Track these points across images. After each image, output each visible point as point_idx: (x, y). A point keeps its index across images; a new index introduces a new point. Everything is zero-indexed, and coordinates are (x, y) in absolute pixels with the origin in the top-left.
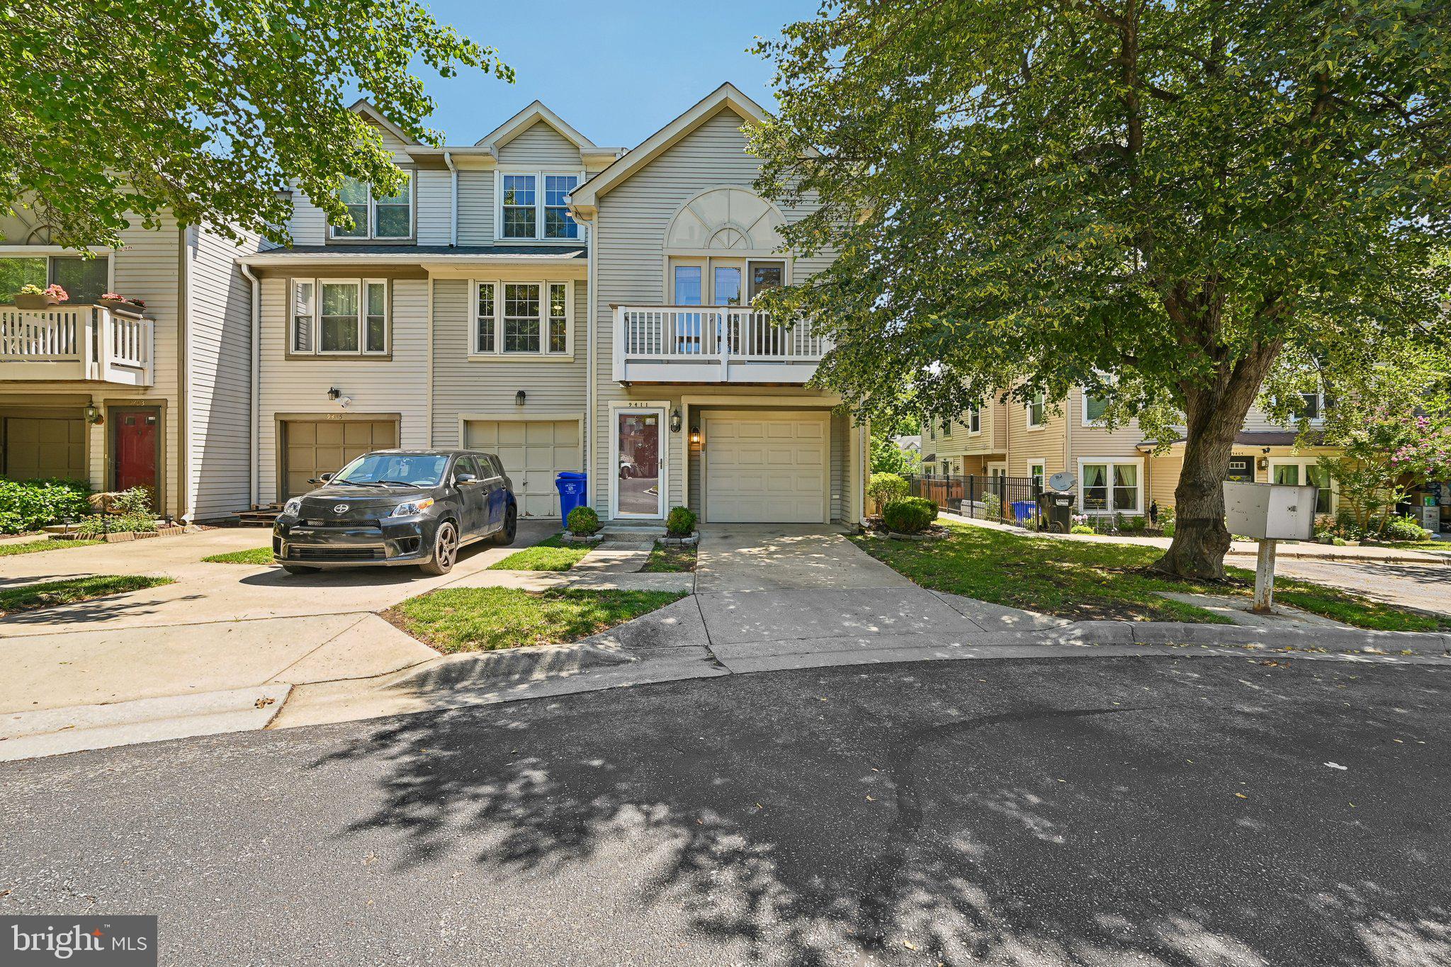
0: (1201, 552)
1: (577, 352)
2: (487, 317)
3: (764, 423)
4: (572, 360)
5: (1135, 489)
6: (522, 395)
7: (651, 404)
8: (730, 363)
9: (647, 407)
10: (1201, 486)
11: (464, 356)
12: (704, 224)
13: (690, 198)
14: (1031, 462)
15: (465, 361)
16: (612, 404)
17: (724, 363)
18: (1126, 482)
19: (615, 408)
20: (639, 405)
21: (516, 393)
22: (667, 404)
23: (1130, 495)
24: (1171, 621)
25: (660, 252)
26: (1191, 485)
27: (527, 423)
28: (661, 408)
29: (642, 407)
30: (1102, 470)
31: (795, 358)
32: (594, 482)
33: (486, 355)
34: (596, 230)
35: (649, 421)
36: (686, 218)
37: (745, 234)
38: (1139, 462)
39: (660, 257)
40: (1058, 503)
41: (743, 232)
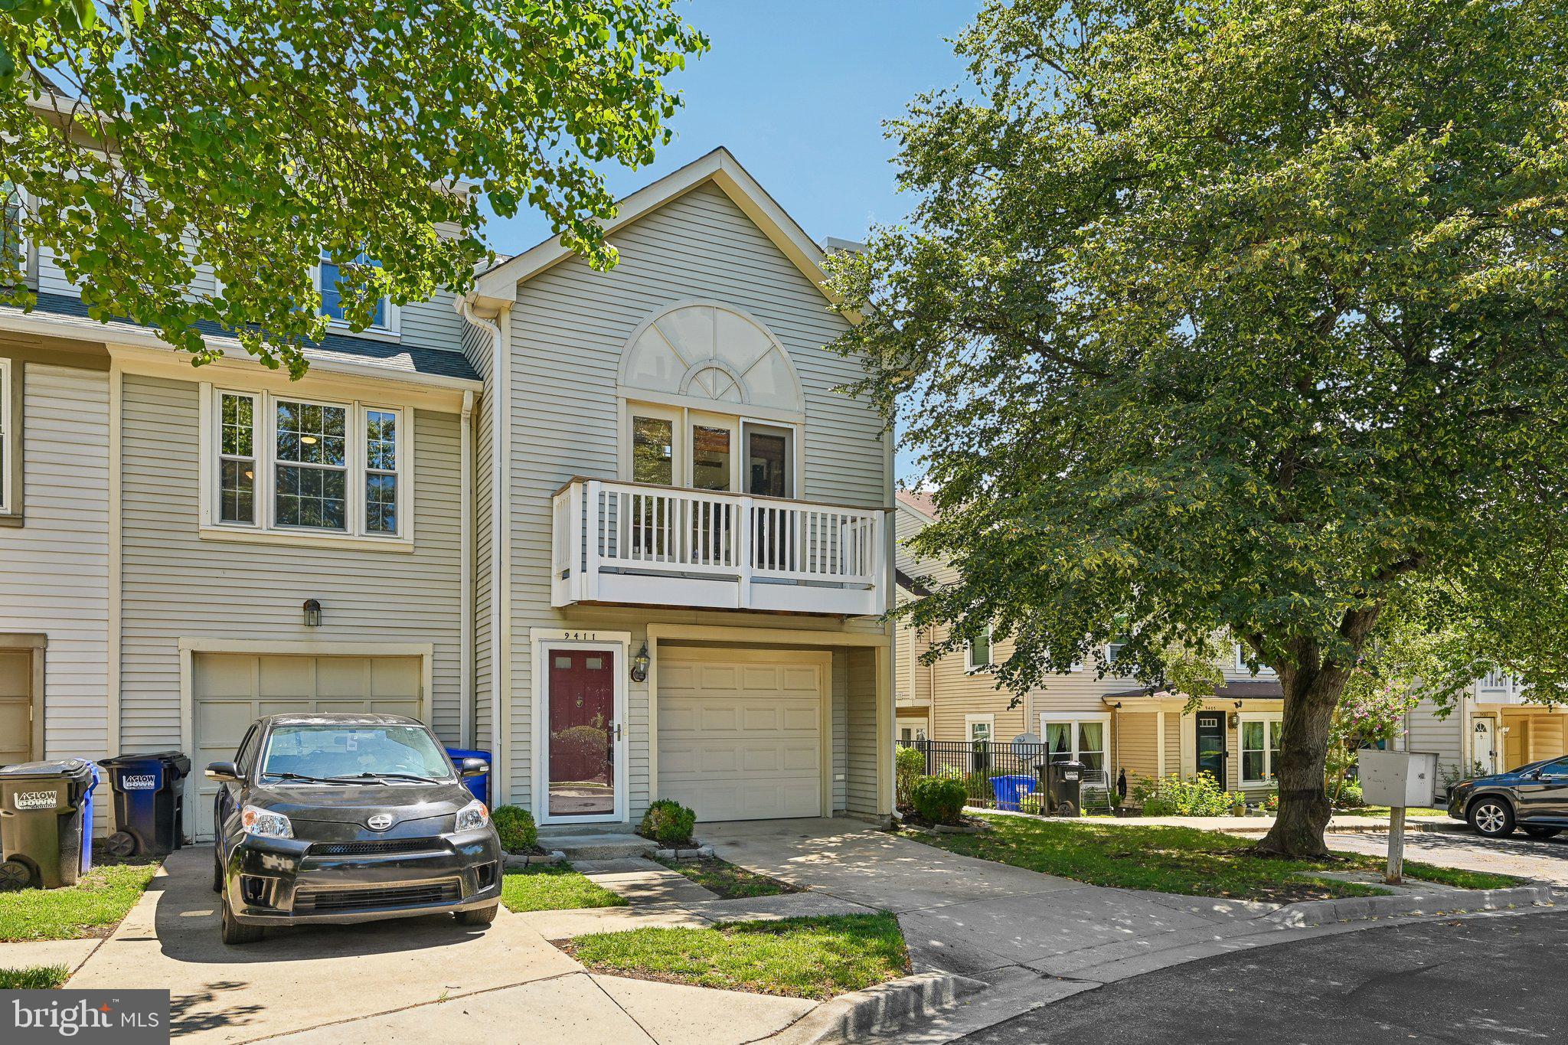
0: (1308, 825)
1: (419, 535)
2: (237, 457)
3: (737, 666)
4: (410, 549)
5: (1101, 755)
6: (312, 606)
7: (601, 635)
8: (754, 581)
9: (594, 641)
10: (1308, 753)
11: (193, 528)
12: (679, 357)
13: (658, 311)
14: (972, 719)
15: (194, 537)
16: (536, 634)
17: (745, 581)
18: (1090, 746)
19: (541, 641)
20: (581, 637)
21: (301, 603)
22: (625, 637)
23: (1096, 763)
24: (1349, 896)
25: (612, 391)
26: (1297, 753)
27: (318, 659)
28: (619, 644)
29: (585, 641)
30: (1066, 728)
31: (808, 576)
32: (507, 764)
33: (235, 530)
34: (508, 341)
35: (594, 664)
36: (650, 342)
37: (737, 380)
38: (1105, 718)
39: (612, 400)
40: (1067, 777)
41: (736, 377)
